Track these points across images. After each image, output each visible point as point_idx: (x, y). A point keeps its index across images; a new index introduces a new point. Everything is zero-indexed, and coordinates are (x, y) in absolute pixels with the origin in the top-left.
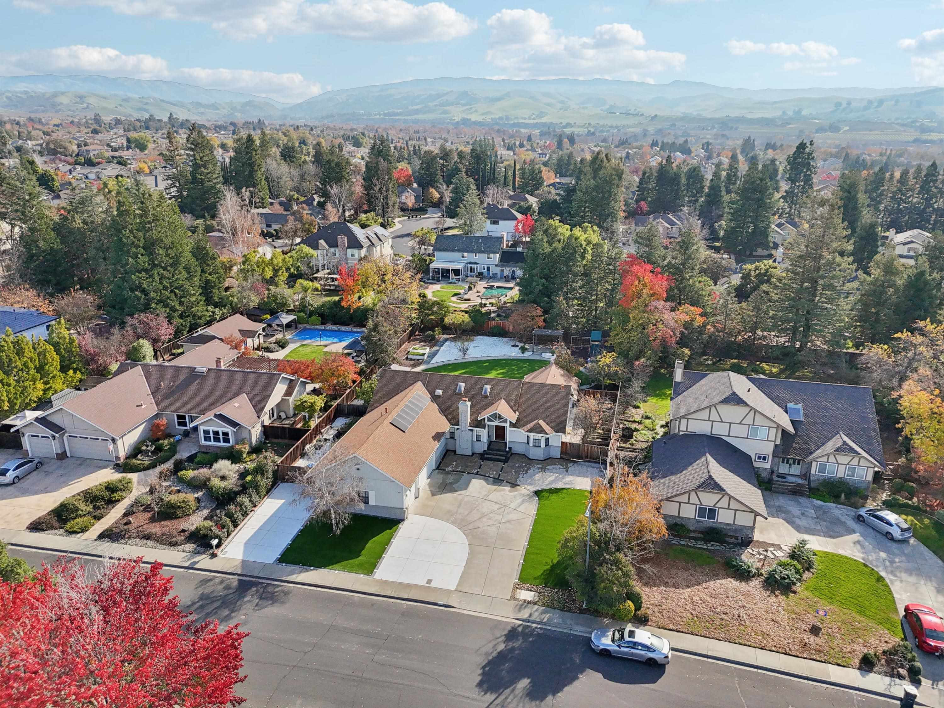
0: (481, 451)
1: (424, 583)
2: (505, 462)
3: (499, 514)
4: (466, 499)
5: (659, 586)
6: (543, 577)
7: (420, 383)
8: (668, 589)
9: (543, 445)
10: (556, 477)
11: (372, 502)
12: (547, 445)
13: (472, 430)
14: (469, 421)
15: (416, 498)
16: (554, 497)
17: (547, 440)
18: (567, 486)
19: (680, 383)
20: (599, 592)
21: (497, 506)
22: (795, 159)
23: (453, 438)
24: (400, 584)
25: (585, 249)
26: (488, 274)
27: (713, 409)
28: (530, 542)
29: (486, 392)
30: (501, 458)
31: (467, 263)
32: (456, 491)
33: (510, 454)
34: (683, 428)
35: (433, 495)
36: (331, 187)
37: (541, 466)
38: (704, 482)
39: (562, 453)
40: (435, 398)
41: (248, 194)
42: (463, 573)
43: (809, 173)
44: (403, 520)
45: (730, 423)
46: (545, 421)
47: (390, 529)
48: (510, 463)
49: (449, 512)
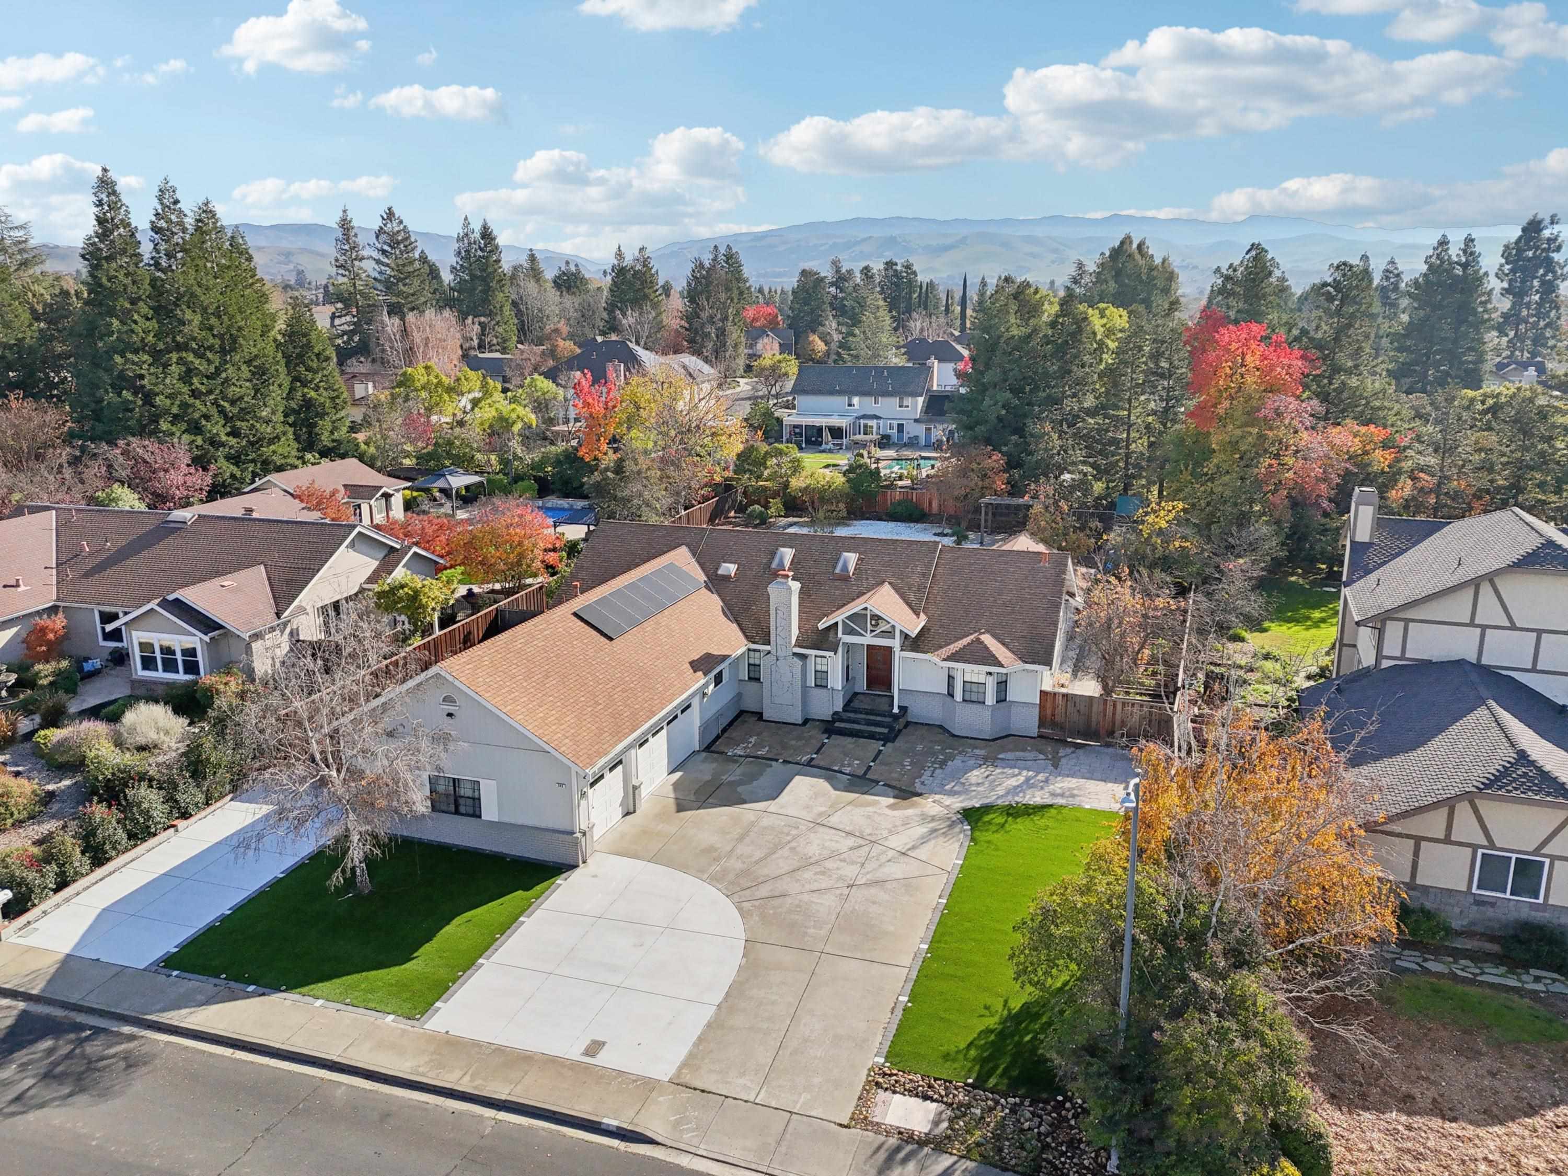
0: (826, 714)
1: (575, 1052)
2: (886, 739)
3: (853, 863)
4: (765, 822)
5: (1381, 1108)
6: (973, 1053)
7: (684, 550)
8: (1418, 1121)
9: (990, 699)
10: (1028, 779)
11: (490, 812)
12: (1001, 698)
13: (803, 657)
14: (795, 632)
15: (628, 814)
16: (1021, 826)
17: (1002, 685)
18: (1061, 801)
19: (1369, 545)
20: (1176, 1121)
21: (851, 842)
22: (1520, 251)
23: (758, 680)
24: (500, 1050)
25: (1101, 344)
26: (900, 438)
27: (1486, 589)
28: (936, 941)
29: (845, 568)
30: (878, 730)
31: (859, 418)
32: (744, 802)
33: (902, 721)
34: (1392, 647)
35: (680, 808)
36: (624, 315)
37: (983, 752)
38: (1505, 772)
39: (1042, 723)
40: (716, 583)
41: (477, 327)
42: (709, 1025)
43: (1550, 277)
44: (574, 867)
45: (1540, 632)
46: (994, 636)
47: (527, 889)
48: (900, 743)
49: (710, 850)
